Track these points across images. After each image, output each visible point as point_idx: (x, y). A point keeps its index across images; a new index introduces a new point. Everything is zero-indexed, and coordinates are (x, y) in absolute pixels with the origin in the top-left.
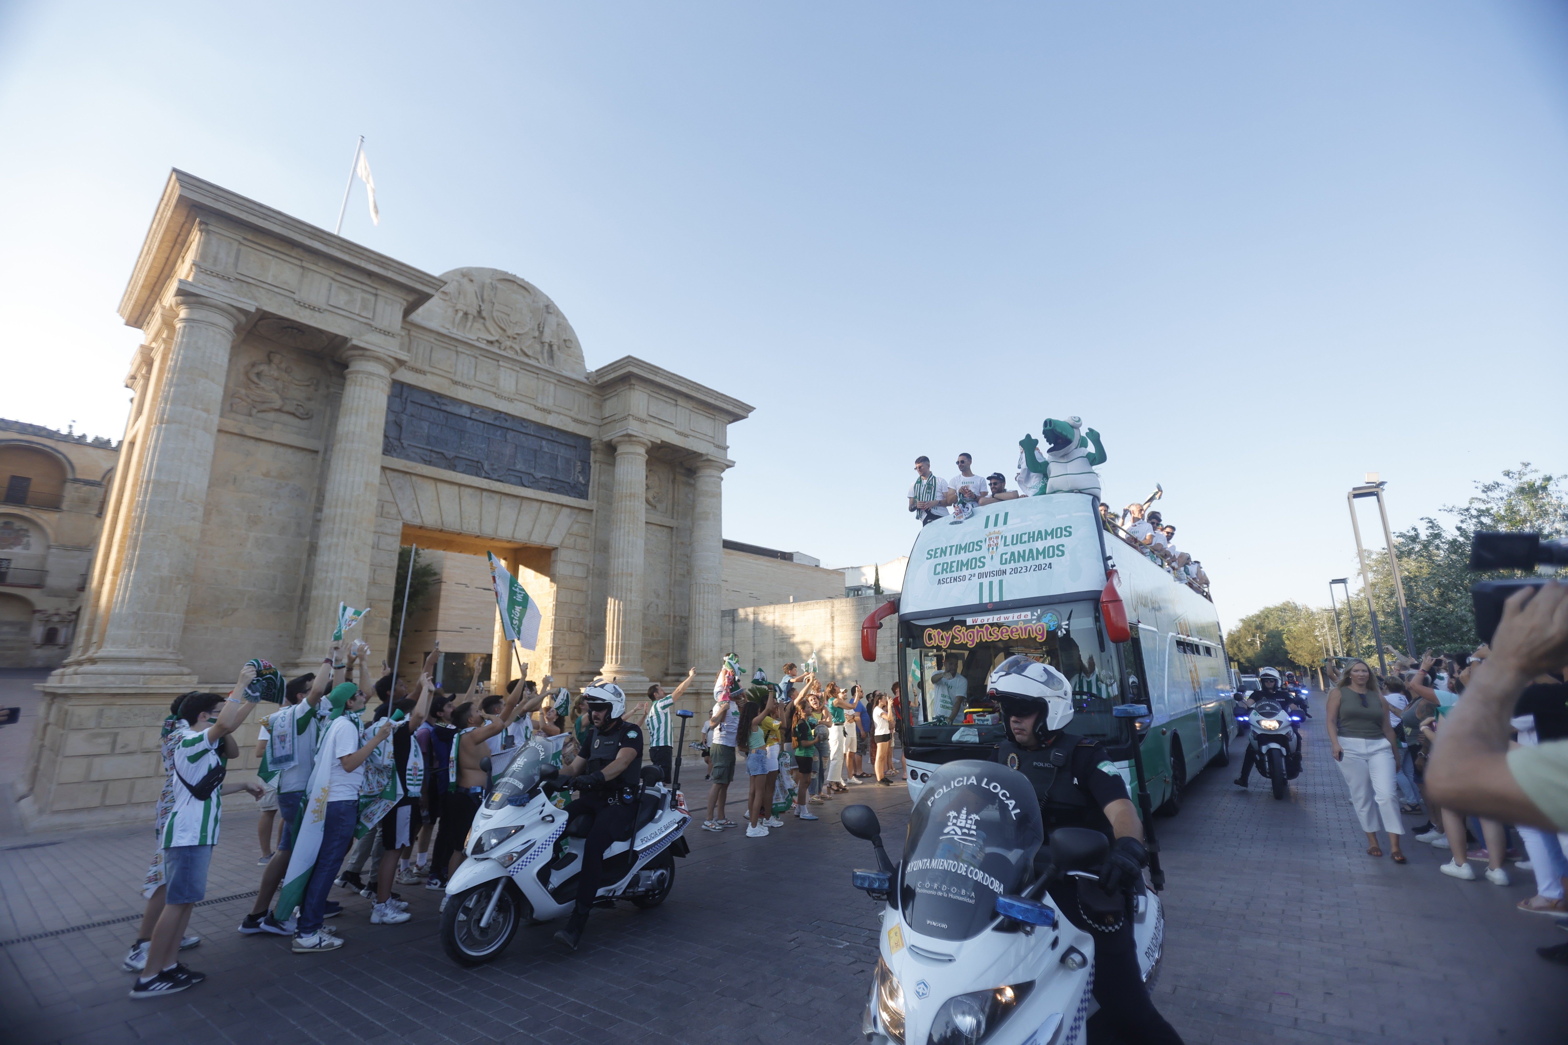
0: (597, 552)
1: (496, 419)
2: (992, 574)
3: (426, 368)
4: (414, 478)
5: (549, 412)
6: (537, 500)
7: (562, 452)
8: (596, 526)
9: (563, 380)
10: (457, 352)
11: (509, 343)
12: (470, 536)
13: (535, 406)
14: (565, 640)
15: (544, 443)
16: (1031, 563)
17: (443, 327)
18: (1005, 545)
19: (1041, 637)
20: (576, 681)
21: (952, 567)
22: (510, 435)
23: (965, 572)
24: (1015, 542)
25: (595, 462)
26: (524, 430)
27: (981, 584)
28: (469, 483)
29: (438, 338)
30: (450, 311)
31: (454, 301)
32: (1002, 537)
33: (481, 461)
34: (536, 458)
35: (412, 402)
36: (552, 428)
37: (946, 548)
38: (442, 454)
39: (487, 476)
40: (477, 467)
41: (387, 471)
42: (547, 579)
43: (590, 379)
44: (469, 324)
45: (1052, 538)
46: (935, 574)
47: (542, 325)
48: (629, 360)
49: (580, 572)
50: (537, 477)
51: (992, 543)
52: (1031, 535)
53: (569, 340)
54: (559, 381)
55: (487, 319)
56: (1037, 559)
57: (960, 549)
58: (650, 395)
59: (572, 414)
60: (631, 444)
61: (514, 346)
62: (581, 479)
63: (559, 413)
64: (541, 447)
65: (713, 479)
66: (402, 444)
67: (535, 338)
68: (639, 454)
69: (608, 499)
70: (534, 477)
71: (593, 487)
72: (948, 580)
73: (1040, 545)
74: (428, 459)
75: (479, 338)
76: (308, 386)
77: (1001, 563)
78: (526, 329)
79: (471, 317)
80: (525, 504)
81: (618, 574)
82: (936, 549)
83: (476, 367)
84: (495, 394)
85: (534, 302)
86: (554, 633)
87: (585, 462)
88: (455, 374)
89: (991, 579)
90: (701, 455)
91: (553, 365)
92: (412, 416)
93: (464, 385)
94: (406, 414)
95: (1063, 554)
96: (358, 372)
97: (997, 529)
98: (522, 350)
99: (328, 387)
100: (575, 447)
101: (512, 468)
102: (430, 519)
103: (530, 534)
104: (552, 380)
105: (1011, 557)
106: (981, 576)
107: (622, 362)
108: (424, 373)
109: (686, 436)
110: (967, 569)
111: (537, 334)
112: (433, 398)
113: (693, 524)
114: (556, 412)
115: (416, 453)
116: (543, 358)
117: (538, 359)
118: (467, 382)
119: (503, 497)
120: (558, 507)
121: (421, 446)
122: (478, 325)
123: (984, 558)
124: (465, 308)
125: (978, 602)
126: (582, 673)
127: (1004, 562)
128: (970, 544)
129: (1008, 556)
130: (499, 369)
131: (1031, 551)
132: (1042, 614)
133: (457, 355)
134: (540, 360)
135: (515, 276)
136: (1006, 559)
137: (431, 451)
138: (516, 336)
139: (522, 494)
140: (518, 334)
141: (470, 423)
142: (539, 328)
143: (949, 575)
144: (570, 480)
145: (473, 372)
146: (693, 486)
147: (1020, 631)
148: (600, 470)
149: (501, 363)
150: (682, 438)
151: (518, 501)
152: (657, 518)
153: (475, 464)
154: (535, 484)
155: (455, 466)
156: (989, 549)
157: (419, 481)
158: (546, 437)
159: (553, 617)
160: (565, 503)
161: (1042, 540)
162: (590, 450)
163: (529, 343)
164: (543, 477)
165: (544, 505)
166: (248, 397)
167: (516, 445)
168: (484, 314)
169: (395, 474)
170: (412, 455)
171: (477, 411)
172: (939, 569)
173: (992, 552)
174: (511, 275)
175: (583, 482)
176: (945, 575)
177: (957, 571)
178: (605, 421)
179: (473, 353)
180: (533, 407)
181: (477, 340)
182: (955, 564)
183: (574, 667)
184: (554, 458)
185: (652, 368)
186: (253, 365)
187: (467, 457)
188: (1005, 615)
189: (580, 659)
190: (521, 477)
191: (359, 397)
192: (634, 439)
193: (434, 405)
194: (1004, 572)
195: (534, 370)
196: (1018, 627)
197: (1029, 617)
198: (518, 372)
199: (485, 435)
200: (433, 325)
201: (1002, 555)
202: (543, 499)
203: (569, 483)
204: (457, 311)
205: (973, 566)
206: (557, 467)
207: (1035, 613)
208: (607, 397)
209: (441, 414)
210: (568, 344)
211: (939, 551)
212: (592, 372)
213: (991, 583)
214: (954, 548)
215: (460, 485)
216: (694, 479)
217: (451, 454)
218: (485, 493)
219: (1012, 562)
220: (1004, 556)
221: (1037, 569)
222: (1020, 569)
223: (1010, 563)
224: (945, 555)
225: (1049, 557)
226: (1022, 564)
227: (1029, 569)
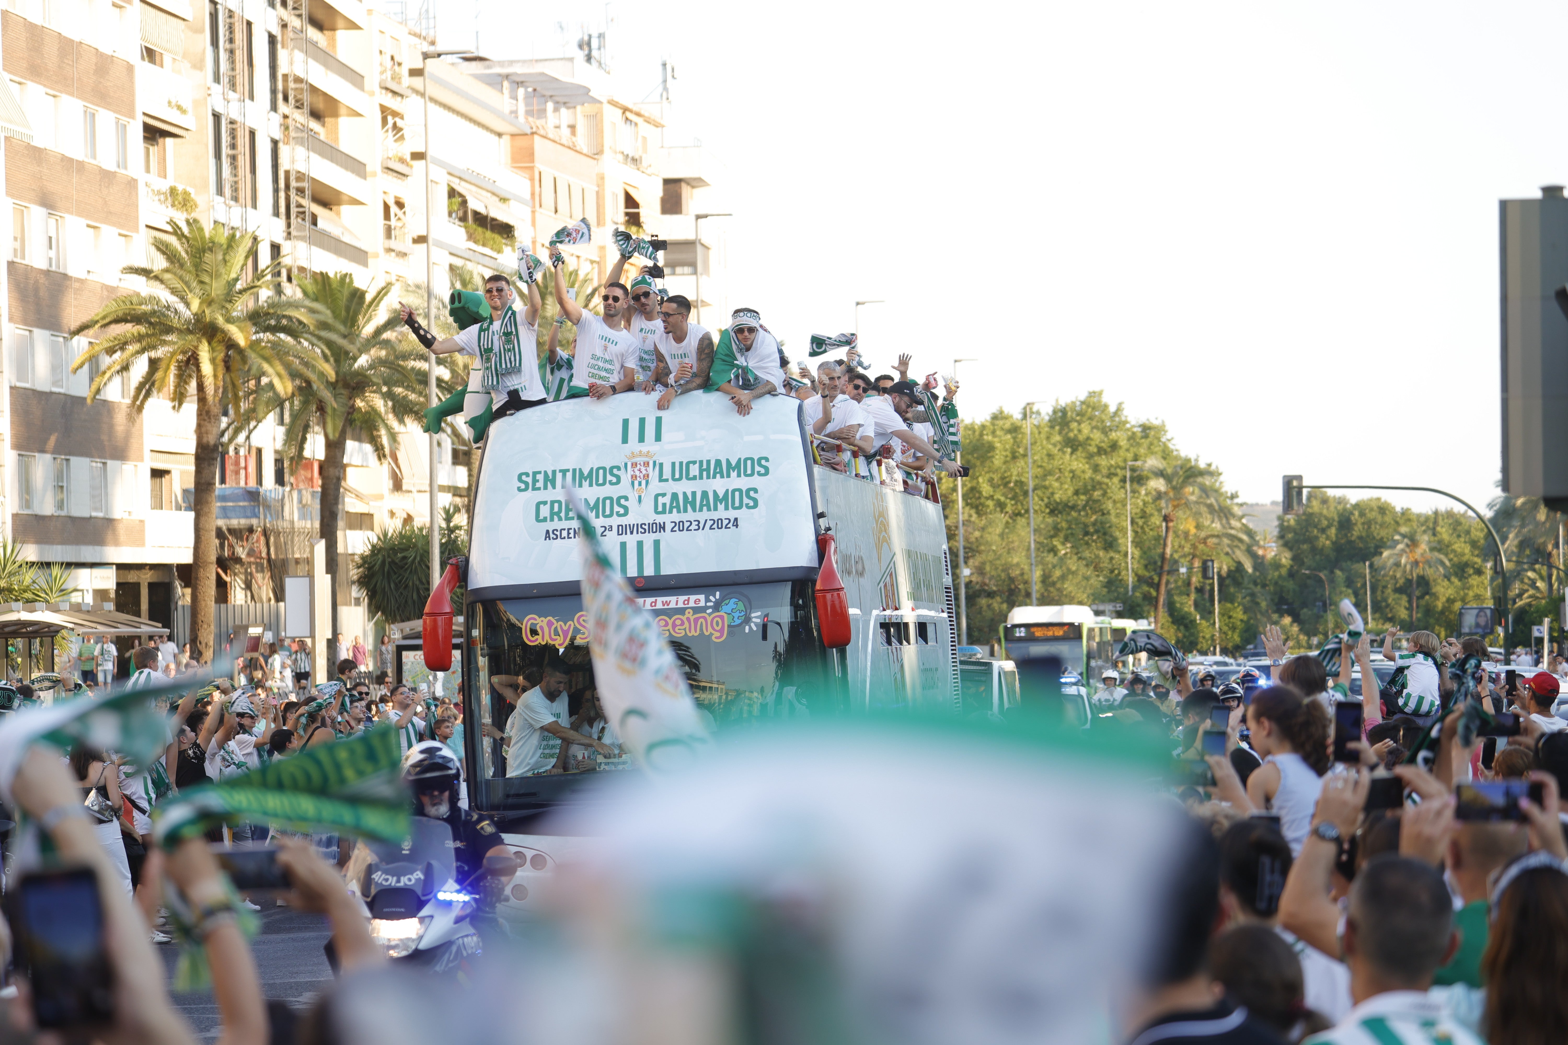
2: (641, 528)
16: (704, 515)
18: (660, 479)
24: (677, 476)
27: (624, 545)
32: (654, 462)
37: (554, 472)
45: (739, 475)
46: (538, 519)
51: (637, 473)
52: (705, 467)
56: (715, 508)
57: (580, 477)
72: (564, 534)
73: (719, 485)
77: (657, 512)
82: (535, 474)
89: (641, 536)
95: (756, 506)
97: (644, 447)
105: (672, 503)
106: (623, 530)
123: (626, 499)
127: (660, 509)
128: (598, 470)
129: (667, 500)
131: (705, 494)
136: (664, 505)
143: (565, 524)
147: (687, 625)
156: (633, 484)
161: (722, 477)
172: (545, 511)
173: (640, 490)
176: (557, 524)
194: (663, 527)
197: (702, 604)
201: (657, 496)
205: (606, 511)
207: (710, 599)
211: (540, 477)
213: (641, 544)
214: (569, 475)
219: (675, 510)
220: (661, 500)
221: (715, 526)
222: (687, 524)
223: (671, 512)
224: (554, 487)
225: (734, 508)
226: (690, 515)
227: (701, 525)
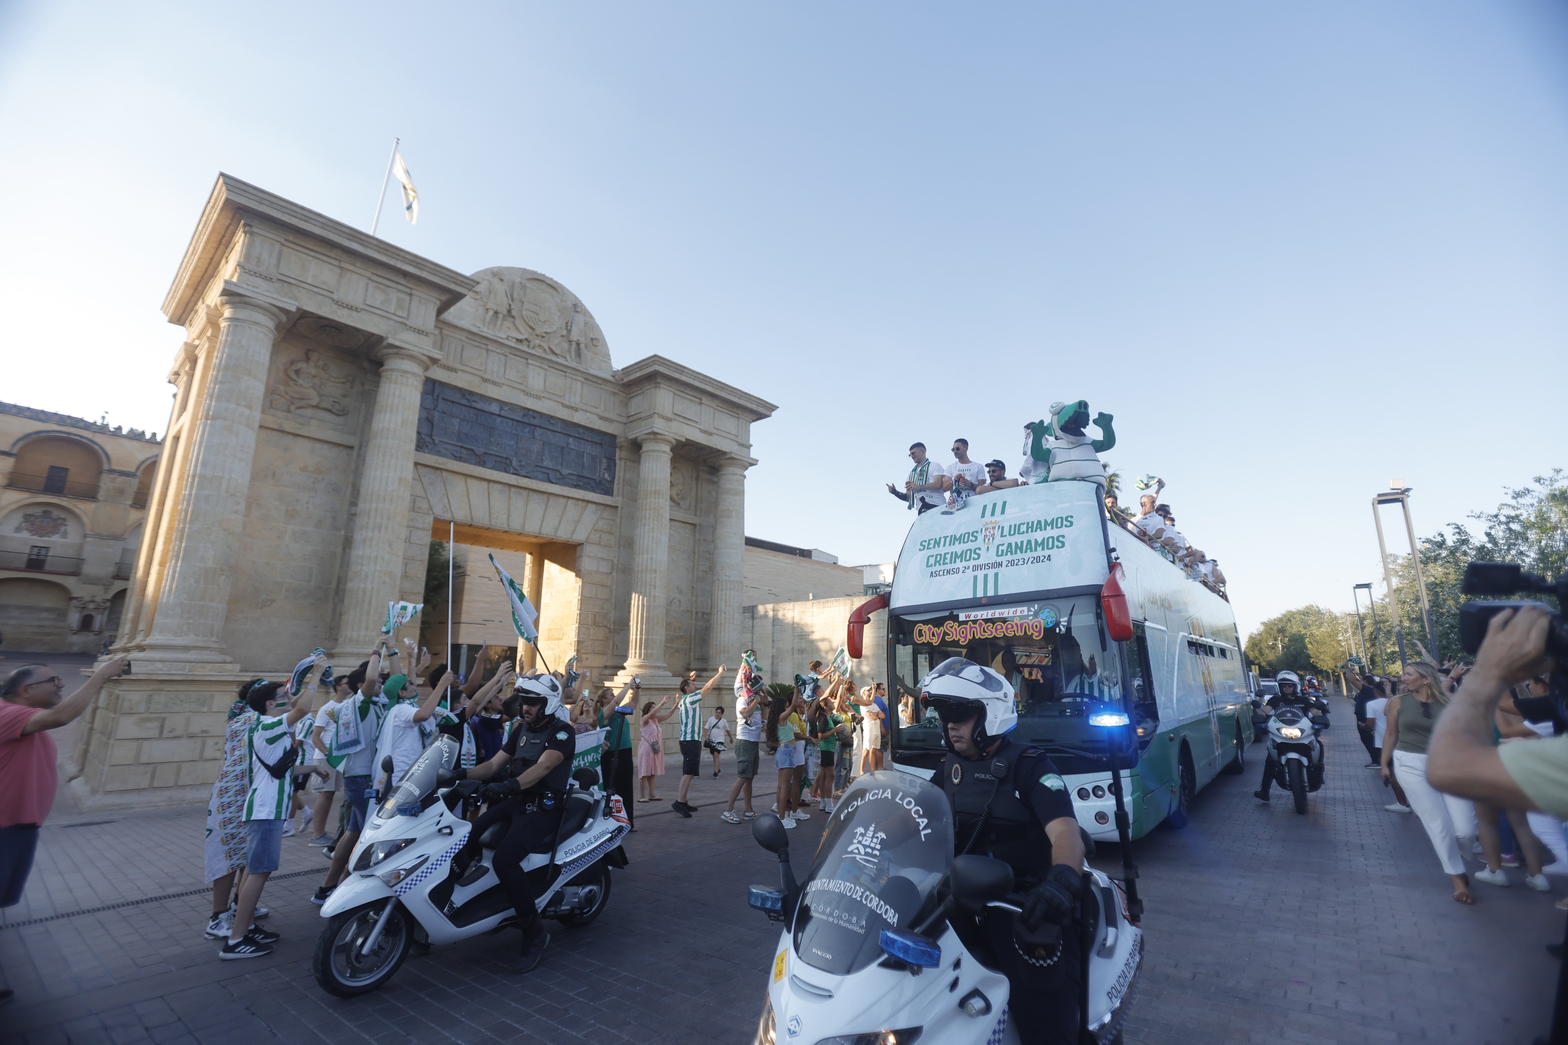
0: (622, 548)
1: (524, 416)
2: (987, 566)
3: (458, 366)
4: (445, 474)
5: (576, 410)
6: (564, 497)
7: (589, 449)
8: (621, 523)
9: (590, 378)
10: (487, 350)
11: (537, 342)
12: (498, 531)
13: (562, 404)
14: (589, 634)
15: (571, 440)
16: (1028, 555)
17: (474, 325)
18: (1002, 536)
19: (1037, 634)
20: (600, 675)
21: (945, 558)
22: (538, 432)
23: (959, 564)
24: (1012, 533)
25: (620, 459)
26: (551, 428)
27: (975, 578)
28: (498, 480)
29: (470, 337)
30: (481, 311)
31: (485, 300)
32: (999, 527)
33: (510, 457)
34: (562, 455)
35: (443, 399)
36: (579, 426)
37: (940, 539)
38: (472, 450)
39: (516, 472)
40: (506, 463)
41: (419, 467)
42: (573, 574)
43: (616, 377)
44: (499, 322)
45: (1052, 528)
46: (927, 566)
47: (569, 324)
48: (655, 359)
49: (604, 567)
50: (563, 473)
51: (988, 534)
52: (1030, 525)
53: (596, 339)
54: (586, 379)
55: (516, 317)
56: (1036, 550)
57: (954, 539)
58: (675, 394)
59: (598, 411)
60: (656, 442)
61: (543, 344)
62: (606, 476)
63: (586, 411)
64: (568, 444)
65: (736, 477)
66: (433, 440)
67: (563, 336)
68: (664, 452)
69: (633, 496)
70: (561, 474)
71: (618, 483)
72: (942, 573)
73: (1039, 536)
74: (458, 455)
75: (508, 336)
76: (344, 383)
77: (998, 556)
78: (555, 328)
79: (501, 316)
80: (552, 499)
81: (642, 570)
82: (929, 540)
83: (505, 366)
84: (524, 391)
85: (562, 301)
86: (579, 627)
87: (611, 459)
88: (485, 372)
89: (986, 572)
90: (724, 453)
91: (580, 363)
92: (444, 413)
93: (494, 383)
94: (438, 411)
95: (1063, 546)
96: (393, 370)
97: (993, 519)
98: (550, 349)
99: (363, 384)
100: (602, 445)
101: (540, 464)
102: (460, 513)
103: (557, 530)
104: (580, 379)
105: (1007, 549)
106: (975, 568)
107: (648, 361)
108: (455, 370)
109: (710, 434)
110: (961, 561)
111: (565, 332)
112: (464, 395)
113: (716, 521)
114: (582, 410)
115: (447, 449)
116: (571, 357)
117: (565, 358)
118: (497, 380)
119: (531, 493)
120: (584, 504)
121: (452, 442)
122: (508, 324)
123: (980, 549)
124: (495, 307)
125: (971, 596)
126: (606, 667)
127: (1000, 553)
128: (965, 534)
129: (1005, 548)
130: (527, 367)
131: (1029, 542)
132: (1040, 609)
133: (487, 353)
134: (568, 358)
135: (544, 275)
136: (1003, 551)
137: (461, 447)
138: (544, 335)
139: (549, 491)
140: (546, 333)
141: (499, 420)
142: (567, 326)
143: (942, 567)
144: (596, 477)
145: (502, 370)
146: (716, 483)
147: (1015, 628)
148: (625, 466)
149: (530, 361)
150: (706, 436)
151: (545, 497)
152: (680, 515)
153: (504, 460)
154: (562, 480)
155: (485, 462)
156: (985, 540)
157: (450, 476)
158: (573, 434)
159: (578, 612)
160: (591, 499)
161: (1041, 530)
162: (615, 447)
163: (557, 341)
164: (570, 474)
165: (570, 501)
166: (287, 393)
167: (544, 443)
168: (514, 313)
169: (427, 470)
170: (443, 451)
171: (506, 409)
172: (932, 560)
173: (988, 543)
174: (540, 274)
175: (609, 479)
177: (951, 563)
178: (631, 419)
179: (503, 352)
180: (560, 405)
181: (507, 338)
182: (948, 556)
183: (597, 661)
184: (580, 455)
185: (677, 367)
186: (292, 363)
187: (496, 454)
188: (1001, 611)
189: (604, 654)
190: (548, 474)
191: (394, 395)
192: (659, 437)
193: (464, 402)
194: (1000, 565)
195: (561, 368)
196: (1013, 624)
197: (1026, 613)
198: (546, 370)
199: (514, 432)
200: (465, 324)
201: (998, 546)
202: (570, 495)
203: (595, 480)
204: (487, 310)
205: (968, 558)
206: (583, 465)
207: (1032, 609)
208: (633, 395)
209: (472, 411)
210: (595, 342)
211: (932, 542)
212: (618, 371)
213: (986, 576)
214: (948, 539)
215: (489, 481)
216: (717, 477)
217: (480, 450)
218: (513, 489)
219: (1009, 553)
220: (1001, 548)
221: (1035, 561)
222: (1016, 562)
223: (1006, 554)
224: (939, 547)
225: (1048, 549)
226: (1019, 555)
227: (1026, 562)
